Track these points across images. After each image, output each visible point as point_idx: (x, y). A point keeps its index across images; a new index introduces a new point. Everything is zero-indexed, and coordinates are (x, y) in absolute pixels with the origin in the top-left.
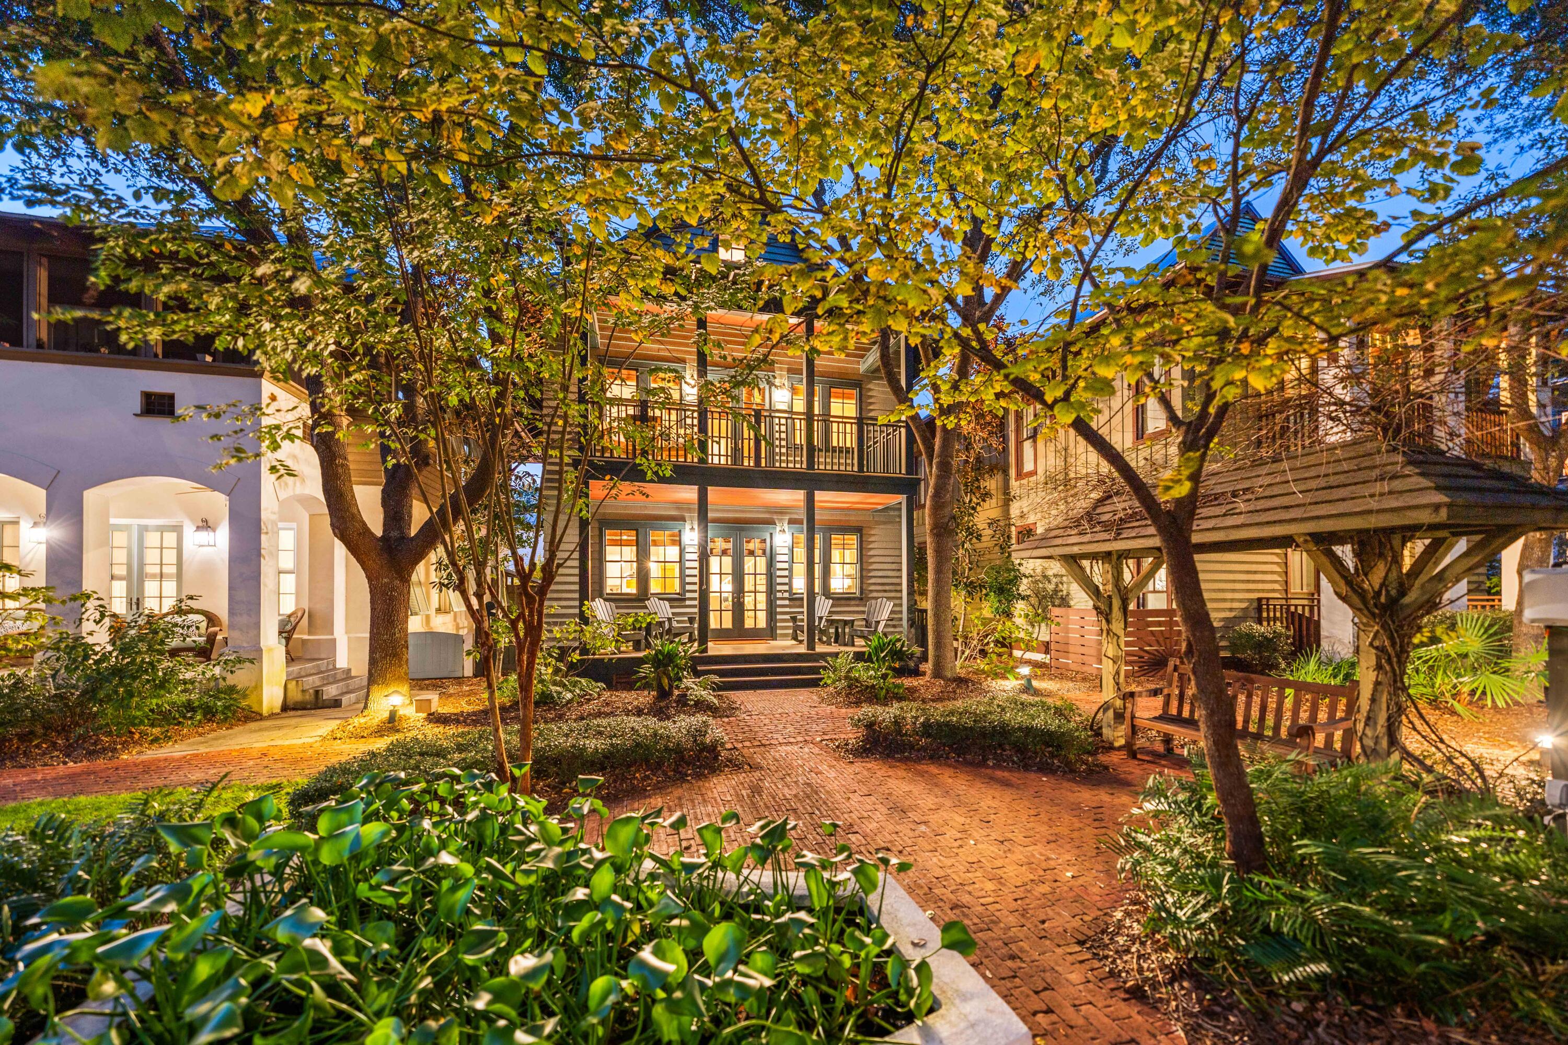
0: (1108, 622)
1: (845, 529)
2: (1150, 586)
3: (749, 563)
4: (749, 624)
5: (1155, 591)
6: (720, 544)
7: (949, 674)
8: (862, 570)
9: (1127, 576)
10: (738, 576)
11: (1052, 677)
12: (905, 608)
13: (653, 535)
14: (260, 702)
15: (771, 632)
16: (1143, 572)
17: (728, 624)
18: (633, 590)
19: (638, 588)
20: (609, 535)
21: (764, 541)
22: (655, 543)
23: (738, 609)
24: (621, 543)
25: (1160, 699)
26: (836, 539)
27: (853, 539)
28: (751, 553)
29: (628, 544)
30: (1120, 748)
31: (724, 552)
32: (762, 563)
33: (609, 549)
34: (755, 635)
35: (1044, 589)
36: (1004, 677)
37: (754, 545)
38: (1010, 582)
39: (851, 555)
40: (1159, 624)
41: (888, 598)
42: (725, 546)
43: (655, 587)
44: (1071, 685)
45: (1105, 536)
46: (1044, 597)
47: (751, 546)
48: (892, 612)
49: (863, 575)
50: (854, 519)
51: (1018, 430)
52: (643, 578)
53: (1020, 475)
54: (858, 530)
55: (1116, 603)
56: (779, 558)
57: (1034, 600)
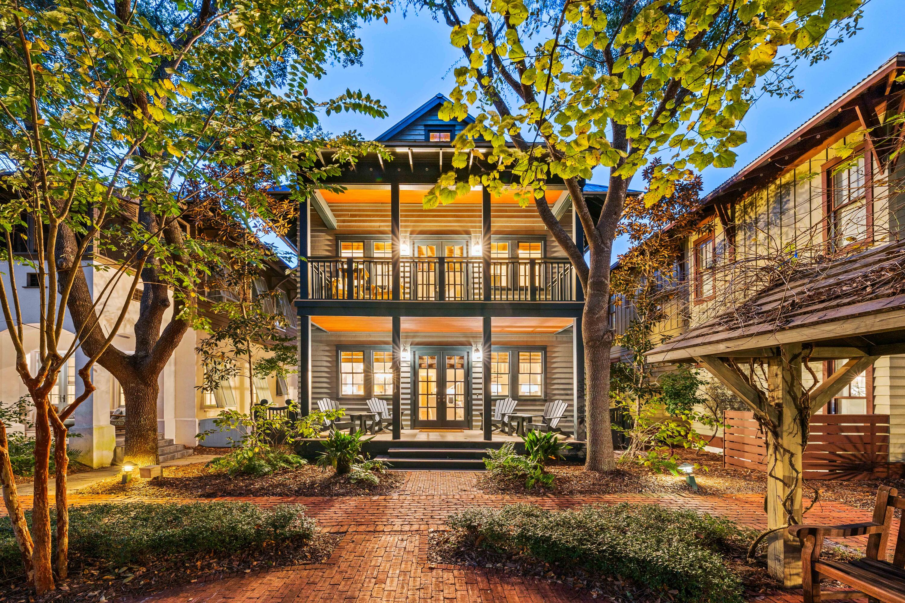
0: (776, 435)
1: (531, 348)
2: (845, 392)
3: (450, 374)
4: (450, 417)
5: (850, 397)
6: (427, 360)
7: (606, 468)
8: (546, 378)
9: (807, 381)
10: (442, 382)
11: (724, 474)
12: (575, 408)
13: (375, 355)
14: (92, 460)
15: (467, 424)
16: (835, 375)
17: (433, 416)
18: (362, 392)
19: (365, 391)
20: (343, 355)
21: (462, 358)
22: (378, 360)
23: (441, 407)
24: (351, 361)
25: (863, 539)
26: (523, 355)
27: (538, 356)
28: (452, 366)
29: (357, 361)
30: (794, 590)
31: (430, 366)
32: (460, 373)
33: (343, 364)
34: (455, 425)
35: (723, 394)
36: (666, 472)
37: (455, 360)
38: (686, 388)
39: (538, 367)
40: (857, 429)
41: (563, 400)
42: (430, 361)
43: (377, 391)
44: (743, 483)
45: (767, 327)
46: (723, 401)
47: (452, 362)
48: (566, 411)
49: (547, 382)
50: (539, 340)
51: (698, 261)
52: (368, 383)
53: (699, 301)
54: (543, 349)
55: (789, 414)
56: (474, 370)
57: (712, 403)
